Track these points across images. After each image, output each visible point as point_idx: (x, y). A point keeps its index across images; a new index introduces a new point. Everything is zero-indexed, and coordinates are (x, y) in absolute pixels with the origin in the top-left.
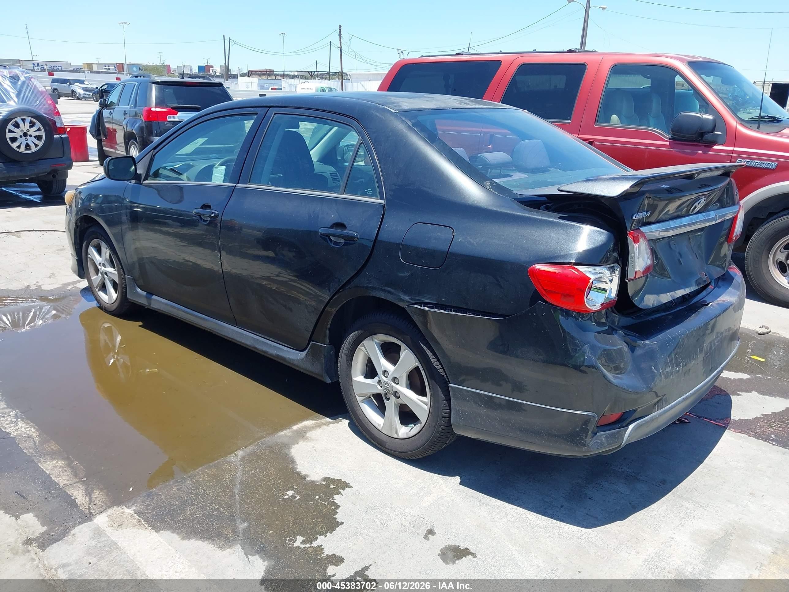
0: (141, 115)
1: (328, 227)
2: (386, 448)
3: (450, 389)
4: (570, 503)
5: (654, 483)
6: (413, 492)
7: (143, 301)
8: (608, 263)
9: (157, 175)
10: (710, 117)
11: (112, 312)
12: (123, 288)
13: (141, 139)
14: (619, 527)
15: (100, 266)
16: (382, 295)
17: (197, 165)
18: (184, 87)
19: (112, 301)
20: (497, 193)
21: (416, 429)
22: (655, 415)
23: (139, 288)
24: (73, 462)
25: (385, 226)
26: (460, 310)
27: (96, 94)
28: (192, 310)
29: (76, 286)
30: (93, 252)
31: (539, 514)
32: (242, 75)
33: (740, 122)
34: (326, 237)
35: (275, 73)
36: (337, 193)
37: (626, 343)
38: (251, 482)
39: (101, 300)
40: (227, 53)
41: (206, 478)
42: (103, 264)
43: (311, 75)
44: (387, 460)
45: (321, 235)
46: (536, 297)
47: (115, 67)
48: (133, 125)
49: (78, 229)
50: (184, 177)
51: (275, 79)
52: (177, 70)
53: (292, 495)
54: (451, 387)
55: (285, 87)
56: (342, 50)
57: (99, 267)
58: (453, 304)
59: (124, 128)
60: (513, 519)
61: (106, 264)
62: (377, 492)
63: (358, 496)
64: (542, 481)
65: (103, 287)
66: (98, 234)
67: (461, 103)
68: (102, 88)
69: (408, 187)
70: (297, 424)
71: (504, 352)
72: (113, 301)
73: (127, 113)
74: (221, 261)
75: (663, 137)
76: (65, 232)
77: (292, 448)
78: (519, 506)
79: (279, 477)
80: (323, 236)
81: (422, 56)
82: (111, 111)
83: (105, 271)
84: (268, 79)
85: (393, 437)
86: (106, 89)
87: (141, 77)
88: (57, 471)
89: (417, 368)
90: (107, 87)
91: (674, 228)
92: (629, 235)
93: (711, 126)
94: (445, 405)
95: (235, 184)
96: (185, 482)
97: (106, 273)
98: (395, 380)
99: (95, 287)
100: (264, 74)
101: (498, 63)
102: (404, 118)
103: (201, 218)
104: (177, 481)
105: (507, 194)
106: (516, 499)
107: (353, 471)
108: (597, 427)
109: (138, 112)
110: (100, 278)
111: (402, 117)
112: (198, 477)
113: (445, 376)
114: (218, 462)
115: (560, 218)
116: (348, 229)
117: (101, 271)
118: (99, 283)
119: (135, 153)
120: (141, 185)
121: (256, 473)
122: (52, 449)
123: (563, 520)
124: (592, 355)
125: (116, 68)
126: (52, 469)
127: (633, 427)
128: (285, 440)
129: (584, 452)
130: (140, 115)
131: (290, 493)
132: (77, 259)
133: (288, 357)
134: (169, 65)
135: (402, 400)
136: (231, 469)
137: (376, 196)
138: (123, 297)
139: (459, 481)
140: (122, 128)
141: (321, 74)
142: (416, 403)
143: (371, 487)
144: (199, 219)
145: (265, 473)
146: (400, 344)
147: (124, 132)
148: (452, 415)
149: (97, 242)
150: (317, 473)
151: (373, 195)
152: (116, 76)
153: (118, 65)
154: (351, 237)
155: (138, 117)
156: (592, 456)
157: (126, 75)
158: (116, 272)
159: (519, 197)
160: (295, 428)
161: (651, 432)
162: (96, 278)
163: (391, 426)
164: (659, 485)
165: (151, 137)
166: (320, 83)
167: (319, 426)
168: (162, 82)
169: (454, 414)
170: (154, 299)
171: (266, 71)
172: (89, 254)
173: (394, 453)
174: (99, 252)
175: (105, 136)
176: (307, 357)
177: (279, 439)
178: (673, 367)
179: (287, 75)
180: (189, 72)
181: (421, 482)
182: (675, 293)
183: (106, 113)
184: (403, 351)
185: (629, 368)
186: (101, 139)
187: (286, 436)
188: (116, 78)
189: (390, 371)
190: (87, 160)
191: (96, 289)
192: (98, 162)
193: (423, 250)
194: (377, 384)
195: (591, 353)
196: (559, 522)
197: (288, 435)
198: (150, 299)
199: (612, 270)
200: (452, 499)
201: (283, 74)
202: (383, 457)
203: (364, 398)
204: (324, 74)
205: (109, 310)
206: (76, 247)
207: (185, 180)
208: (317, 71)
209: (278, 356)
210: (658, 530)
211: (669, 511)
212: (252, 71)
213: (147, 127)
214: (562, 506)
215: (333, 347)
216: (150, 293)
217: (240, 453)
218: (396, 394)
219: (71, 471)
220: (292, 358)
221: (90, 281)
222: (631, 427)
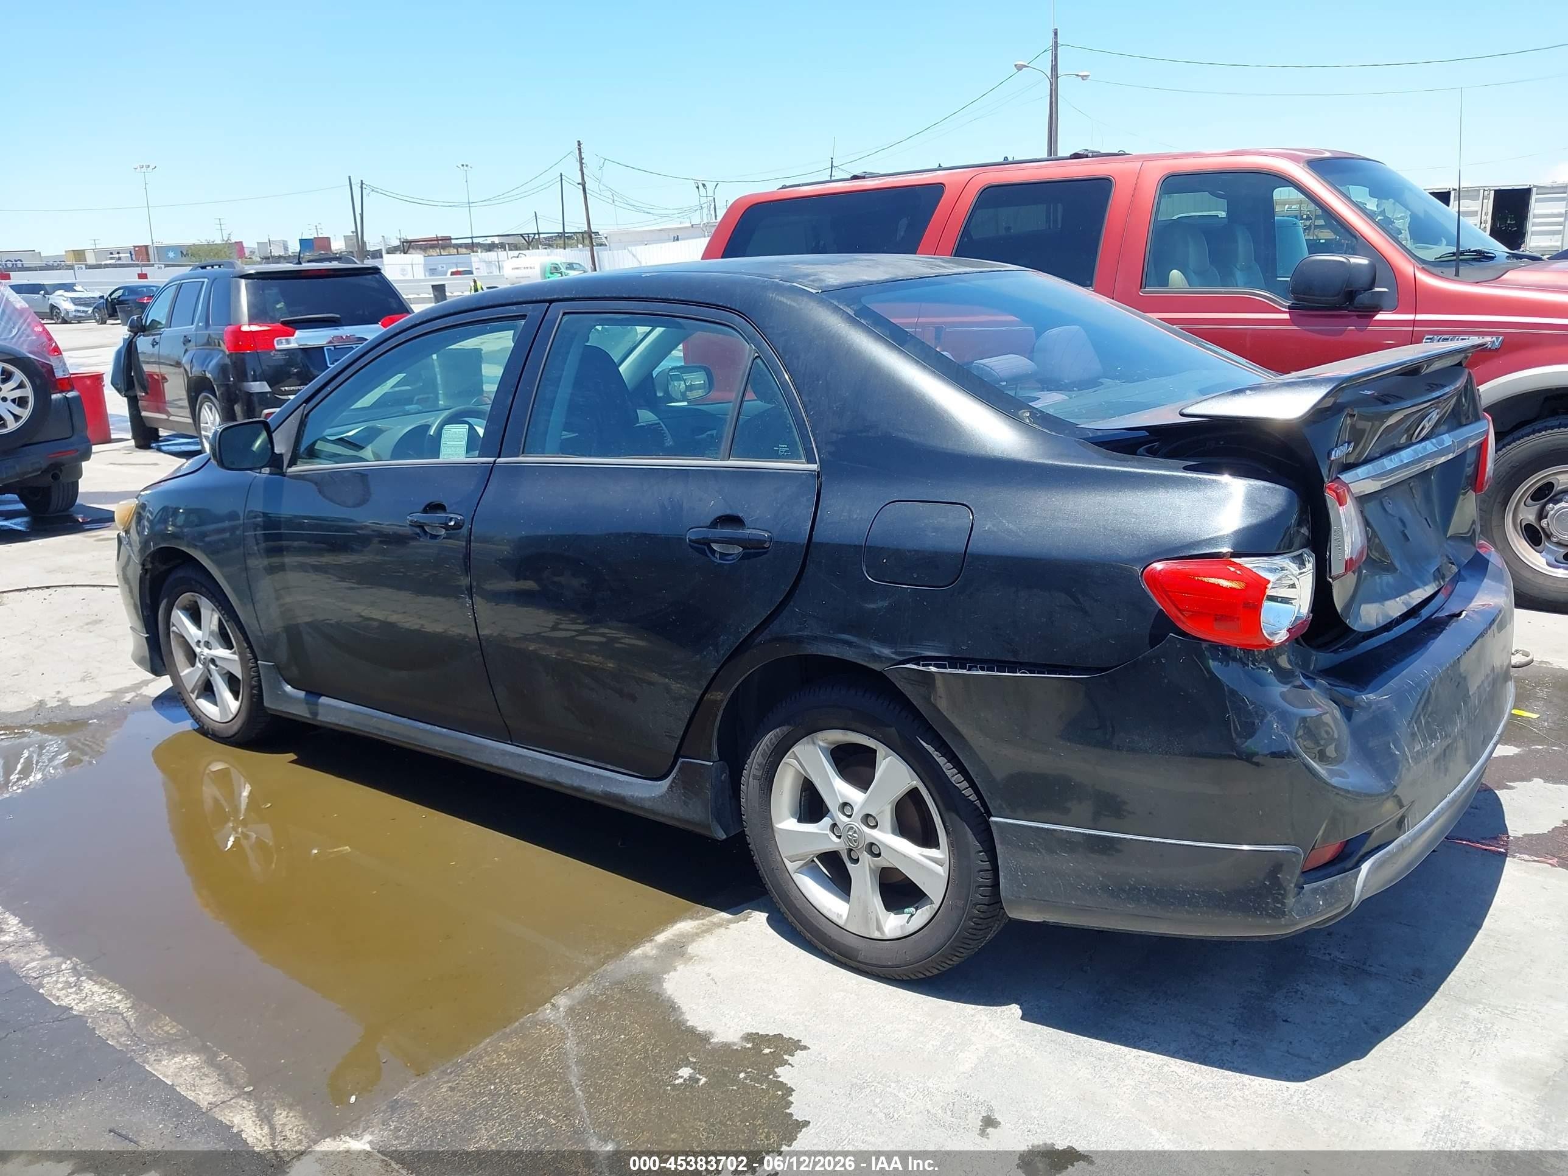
0: (221, 341)
1: (705, 525)
2: (859, 962)
3: (993, 828)
4: (1249, 1033)
5: (1401, 978)
6: (933, 1045)
7: (300, 711)
8: (1292, 549)
9: (312, 454)
10: (1364, 261)
11: (229, 740)
12: (252, 688)
13: (222, 389)
14: (1358, 1073)
15: (199, 647)
16: (833, 651)
17: (392, 428)
18: (304, 281)
19: (228, 717)
20: (1047, 431)
21: (920, 916)
22: (1406, 840)
23: (289, 684)
24: (216, 1055)
25: (826, 512)
26: (1002, 665)
27: (100, 310)
28: (409, 718)
29: (141, 694)
30: (181, 620)
31: (1194, 1062)
32: (392, 251)
33: (1420, 266)
34: (703, 546)
35: (453, 242)
36: (716, 458)
37: (1333, 701)
38: (599, 1058)
39: (203, 716)
40: (358, 211)
41: (504, 1059)
42: (205, 642)
43: (531, 242)
44: (864, 986)
45: (692, 544)
46: (1162, 625)
47: (131, 255)
48: (204, 362)
49: (148, 576)
50: (368, 452)
51: (458, 254)
52: (257, 251)
53: (690, 1077)
54: (996, 823)
55: (478, 268)
56: (587, 191)
57: (198, 650)
58: (987, 655)
59: (185, 370)
60: (1146, 1076)
61: (212, 641)
62: (861, 1054)
63: (825, 1064)
64: (1182, 996)
65: (207, 690)
66: (193, 583)
67: (931, 266)
68: (113, 297)
69: (864, 434)
70: (663, 931)
71: (1106, 744)
72: (231, 717)
73: (190, 341)
74: (474, 613)
75: (1275, 304)
76: (117, 586)
77: (664, 981)
78: (1149, 1050)
79: (653, 1041)
80: (696, 545)
81: (784, 187)
82: (154, 339)
83: (210, 657)
84: (441, 255)
85: (873, 937)
86: (121, 299)
87: (212, 267)
88: (187, 1077)
89: (913, 793)
90: (123, 294)
91: (1392, 471)
92: (1327, 490)
93: (1365, 279)
94: (982, 861)
95: (493, 459)
96: (462, 1072)
97: (213, 661)
98: (867, 819)
99: (189, 690)
100: (433, 247)
101: (937, 189)
102: (836, 303)
103: (425, 532)
104: (444, 1072)
105: (1066, 432)
106: (1141, 1036)
107: (801, 1015)
108: (1303, 872)
109: (214, 336)
110: (201, 672)
111: (832, 301)
112: (487, 1058)
113: (978, 803)
114: (522, 1024)
115: (1187, 468)
116: (749, 526)
117: (202, 657)
118: (197, 682)
119: (212, 418)
120: (285, 476)
121: (604, 1038)
122: (167, 1032)
123: (1243, 1069)
124: (1284, 731)
125: (134, 256)
126: (176, 1075)
127: (1370, 868)
128: (648, 965)
129: (1286, 926)
130: (219, 342)
131: (685, 1072)
132: (146, 638)
133: (630, 794)
134: (241, 242)
135: (885, 861)
136: (552, 1036)
137: (800, 458)
138: (255, 707)
139: (1020, 1012)
140: (182, 370)
141: (545, 238)
142: (918, 863)
143: (847, 1045)
144: (422, 534)
145: (623, 1036)
146: (874, 747)
147: (185, 377)
148: (1002, 880)
149: (192, 599)
150: (728, 1026)
151: (792, 456)
152: (138, 270)
153: (137, 249)
154: (759, 541)
155: (215, 345)
156: (1298, 932)
157: (159, 268)
158: (236, 657)
159: (1091, 435)
160: (661, 938)
161: (1399, 873)
162: (189, 673)
163: (867, 917)
164: (1411, 981)
165: (245, 384)
166: (548, 255)
167: (708, 930)
168: (258, 273)
169: (1005, 877)
170: (324, 705)
171: (437, 240)
172: (174, 625)
173: (876, 970)
174: (196, 618)
175: (144, 388)
176: (672, 791)
177: (635, 963)
178: (1424, 741)
179: (479, 245)
180: (282, 254)
181: (944, 1023)
182: (1410, 596)
183: (143, 344)
184: (882, 759)
185: (1349, 752)
186: (136, 396)
187: (646, 957)
188: (139, 275)
189: (856, 804)
190: (109, 441)
191: (191, 695)
192: (132, 443)
193: (913, 553)
194: (828, 832)
195: (1283, 728)
196: (1238, 1074)
197: (651, 954)
198: (316, 704)
199: (1300, 562)
200: (1015, 1051)
201: (473, 243)
202: (854, 982)
203: (802, 862)
204: (552, 237)
205: (221, 736)
206: (145, 613)
207: (370, 459)
208: (539, 234)
209: (608, 796)
210: (1435, 1069)
211: (1444, 1030)
212: (411, 242)
213: (234, 363)
214: (1234, 1042)
215: (725, 764)
216: (314, 693)
217: (563, 1001)
218: (873, 849)
219: (218, 1075)
220: (640, 795)
221: (176, 678)
222: (1365, 867)
